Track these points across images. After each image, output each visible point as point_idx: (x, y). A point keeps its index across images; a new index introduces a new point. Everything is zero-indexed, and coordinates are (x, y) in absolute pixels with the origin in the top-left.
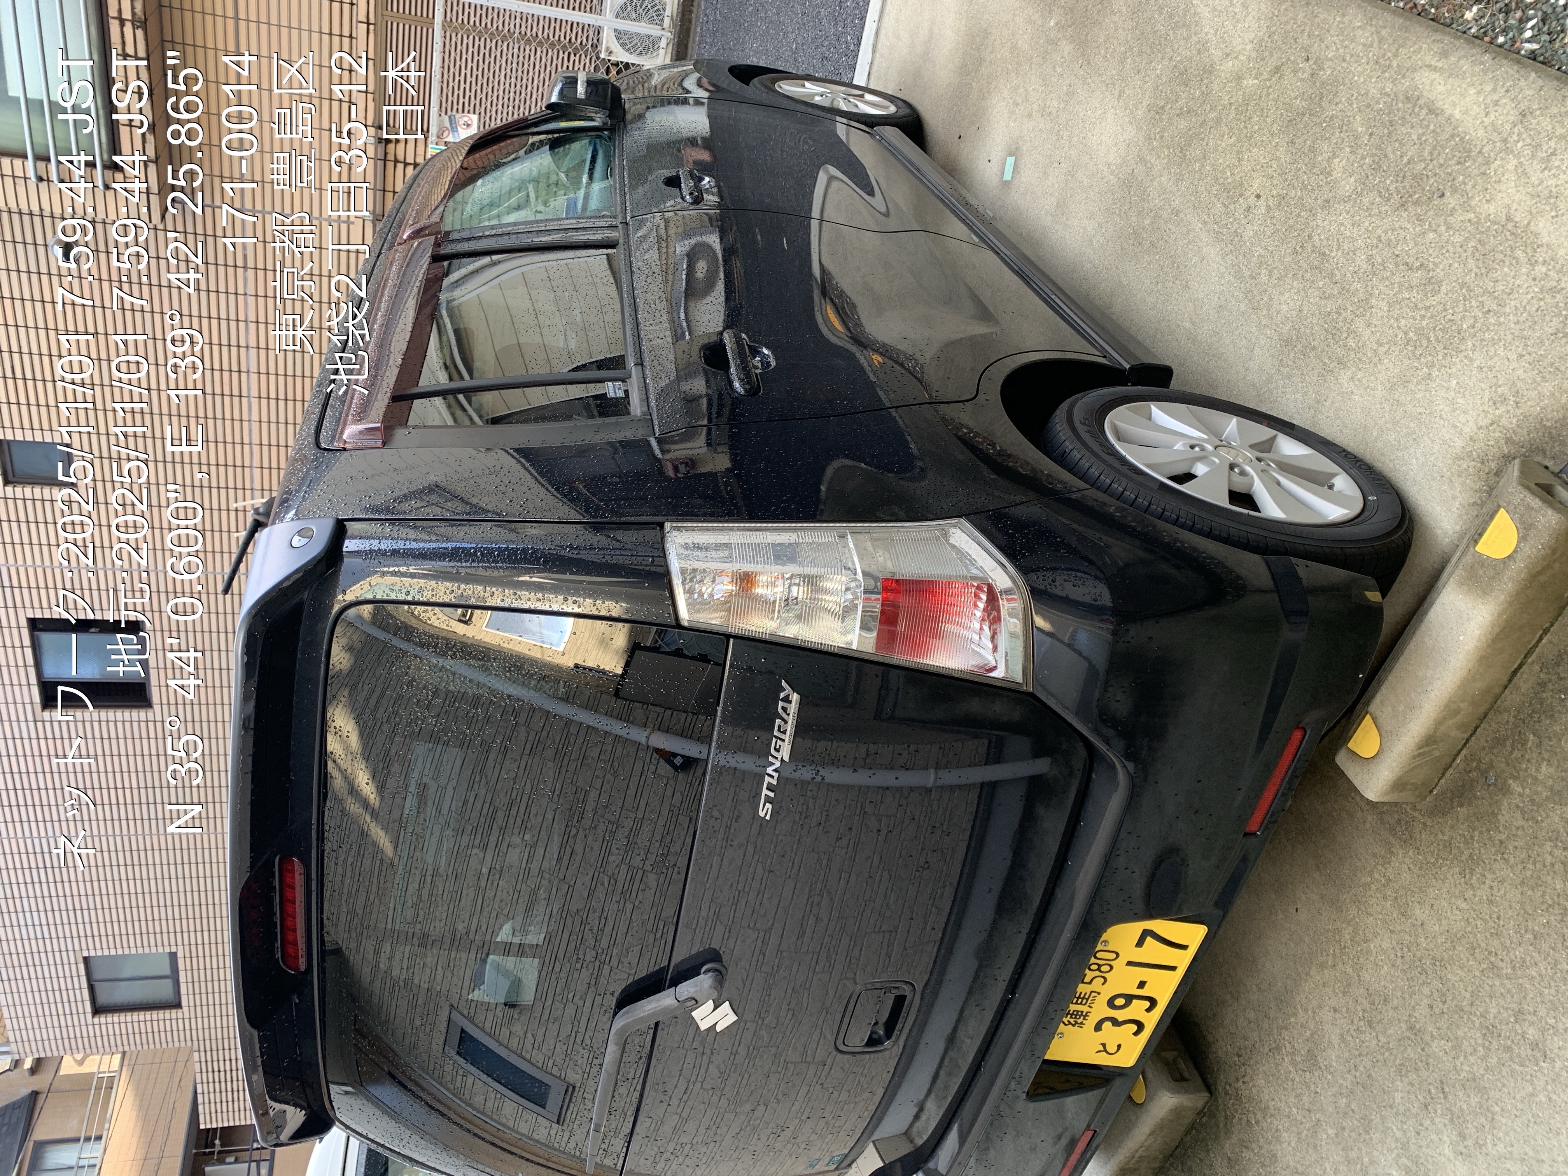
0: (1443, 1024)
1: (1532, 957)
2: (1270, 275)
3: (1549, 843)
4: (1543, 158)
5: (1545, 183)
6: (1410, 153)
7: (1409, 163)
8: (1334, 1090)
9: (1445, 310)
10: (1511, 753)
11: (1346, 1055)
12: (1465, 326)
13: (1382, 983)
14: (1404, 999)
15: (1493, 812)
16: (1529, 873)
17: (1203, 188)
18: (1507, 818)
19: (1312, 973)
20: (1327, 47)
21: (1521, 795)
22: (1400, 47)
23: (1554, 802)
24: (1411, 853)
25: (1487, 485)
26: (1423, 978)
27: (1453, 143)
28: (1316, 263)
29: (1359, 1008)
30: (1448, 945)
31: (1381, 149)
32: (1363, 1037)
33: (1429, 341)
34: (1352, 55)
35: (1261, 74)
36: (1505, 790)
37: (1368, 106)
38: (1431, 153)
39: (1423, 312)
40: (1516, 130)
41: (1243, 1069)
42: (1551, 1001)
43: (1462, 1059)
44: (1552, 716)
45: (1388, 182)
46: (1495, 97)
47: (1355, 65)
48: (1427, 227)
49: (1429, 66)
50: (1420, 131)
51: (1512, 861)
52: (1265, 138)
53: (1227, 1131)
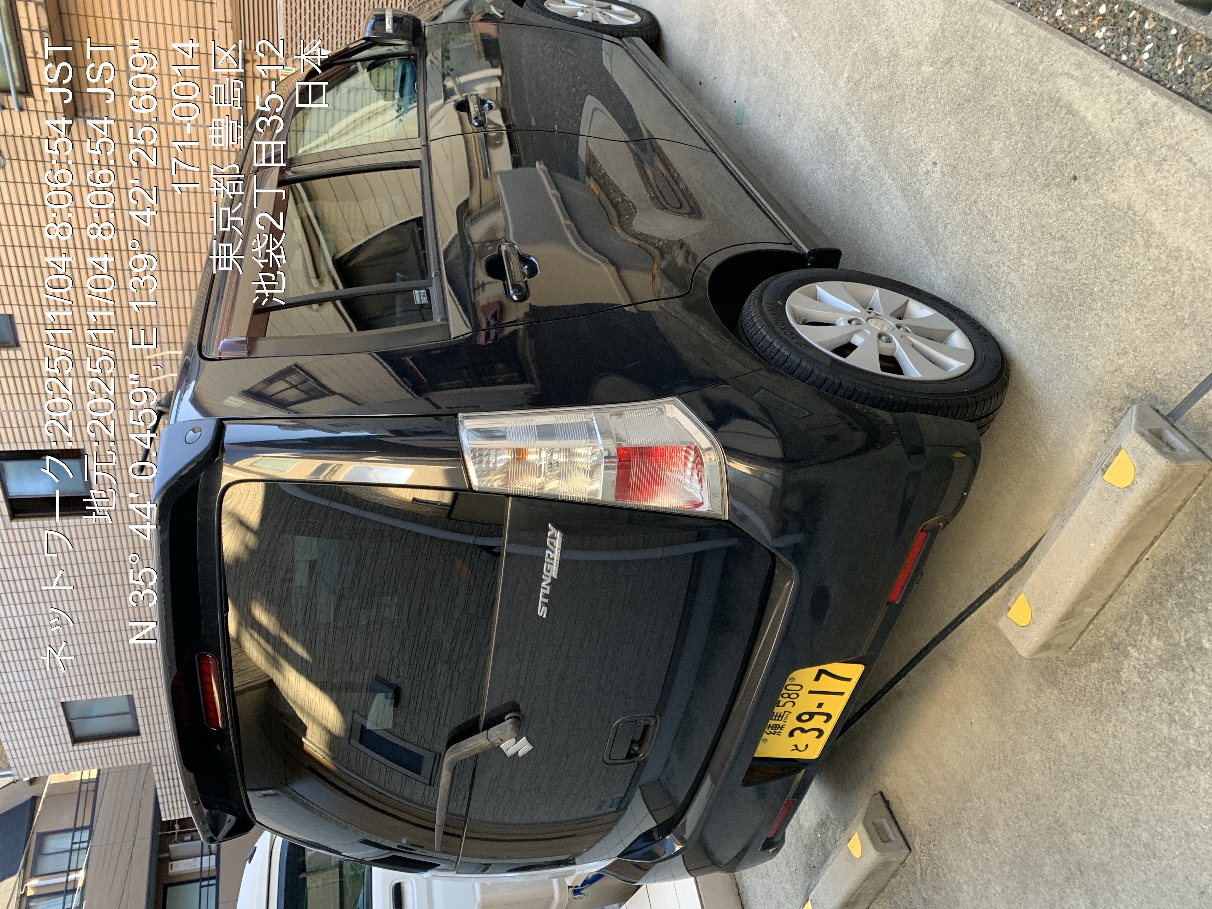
0: (1080, 821)
1: (1145, 781)
2: (945, 229)
3: (1158, 698)
4: (1156, 162)
5: (1158, 183)
6: (1053, 144)
7: (1052, 152)
8: (1000, 859)
9: (1080, 275)
10: (1130, 626)
11: (1009, 834)
12: (1095, 290)
13: (1035, 786)
14: (1051, 799)
15: (1117, 670)
16: (1143, 718)
17: (892, 153)
18: (1127, 675)
19: (984, 771)
20: (987, 47)
21: (1138, 659)
22: (1044, 55)
23: (1163, 668)
24: (1056, 692)
25: (1113, 418)
26: (1065, 786)
27: (1086, 140)
28: (980, 223)
29: (1018, 802)
30: (1084, 764)
31: (1030, 138)
32: (1021, 823)
33: (1068, 298)
34: (1007, 58)
35: (936, 63)
36: (1127, 655)
37: (1020, 101)
38: (1069, 146)
39: (1063, 274)
40: (1135, 136)
41: (933, 835)
43: (1093, 848)
44: (1161, 603)
45: (1036, 165)
46: (1120, 107)
47: (1010, 65)
48: (1066, 206)
49: (1067, 74)
50: (1061, 127)
51: (1131, 708)
52: (939, 116)
53: (923, 880)
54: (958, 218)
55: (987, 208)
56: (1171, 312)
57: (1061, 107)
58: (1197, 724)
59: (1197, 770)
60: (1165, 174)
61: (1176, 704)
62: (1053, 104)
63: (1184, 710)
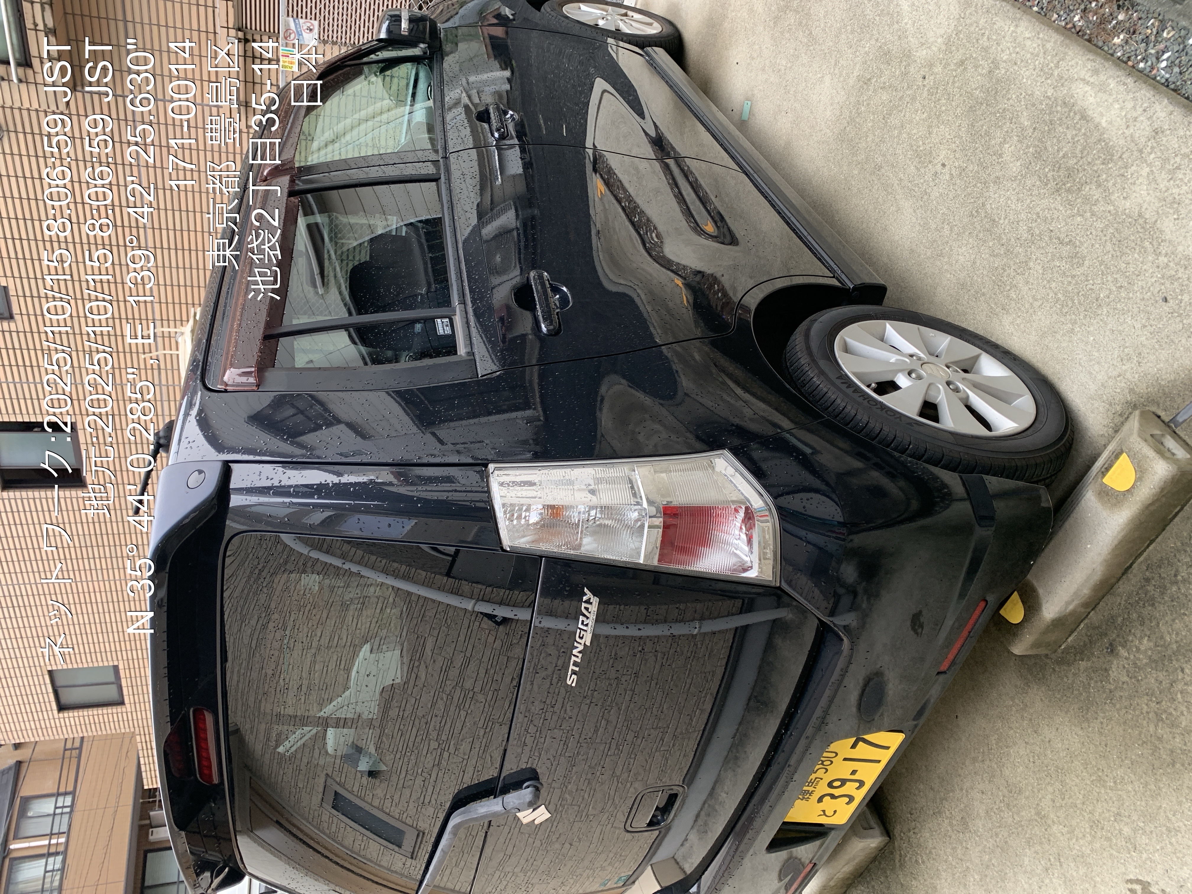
0: (1061, 814)
1: (1129, 777)
2: (951, 230)
3: (1146, 697)
4: (1169, 170)
5: (1170, 192)
6: (1065, 149)
7: (1064, 157)
8: (980, 848)
9: (1087, 280)
10: (1121, 627)
12: (1102, 295)
13: (1018, 779)
14: (1033, 792)
15: (1106, 669)
16: (1130, 716)
17: (900, 152)
18: (1115, 674)
19: (967, 763)
20: (1002, 51)
21: (1126, 658)
22: (1060, 60)
23: (1152, 668)
24: (1043, 689)
25: (1113, 423)
26: (1048, 779)
27: (1099, 146)
28: (987, 226)
29: (1000, 794)
30: (1068, 759)
31: (1042, 142)
32: (1002, 814)
33: (1073, 302)
34: (1022, 61)
35: (949, 64)
36: (1115, 653)
37: (1034, 105)
38: (1081, 152)
39: (1070, 279)
40: (1149, 144)
41: (914, 823)
42: (1142, 811)
43: (1074, 840)
44: (1153, 605)
45: (1047, 170)
46: (1135, 114)
47: (1024, 69)
48: (1076, 211)
49: (1083, 80)
50: (1074, 132)
51: (1118, 706)
52: (950, 118)
53: (901, 865)
54: (966, 220)
55: (995, 211)
56: (1178, 319)
57: (1075, 114)
58: (1184, 724)
59: (1181, 768)
60: (1177, 182)
61: (1164, 703)
62: (1067, 110)
63: (1172, 710)
